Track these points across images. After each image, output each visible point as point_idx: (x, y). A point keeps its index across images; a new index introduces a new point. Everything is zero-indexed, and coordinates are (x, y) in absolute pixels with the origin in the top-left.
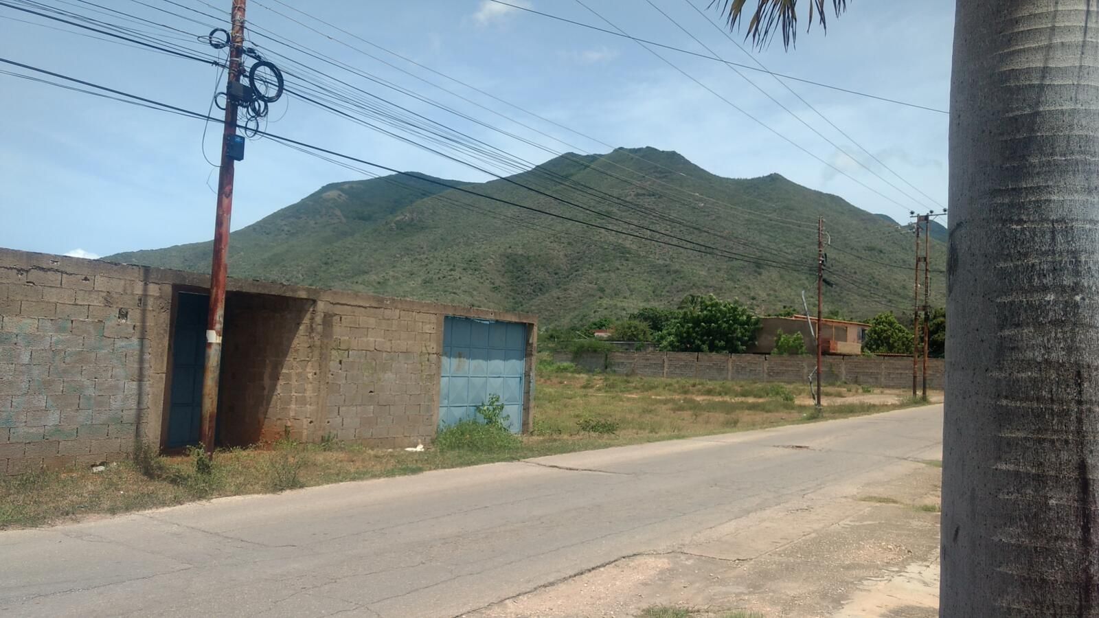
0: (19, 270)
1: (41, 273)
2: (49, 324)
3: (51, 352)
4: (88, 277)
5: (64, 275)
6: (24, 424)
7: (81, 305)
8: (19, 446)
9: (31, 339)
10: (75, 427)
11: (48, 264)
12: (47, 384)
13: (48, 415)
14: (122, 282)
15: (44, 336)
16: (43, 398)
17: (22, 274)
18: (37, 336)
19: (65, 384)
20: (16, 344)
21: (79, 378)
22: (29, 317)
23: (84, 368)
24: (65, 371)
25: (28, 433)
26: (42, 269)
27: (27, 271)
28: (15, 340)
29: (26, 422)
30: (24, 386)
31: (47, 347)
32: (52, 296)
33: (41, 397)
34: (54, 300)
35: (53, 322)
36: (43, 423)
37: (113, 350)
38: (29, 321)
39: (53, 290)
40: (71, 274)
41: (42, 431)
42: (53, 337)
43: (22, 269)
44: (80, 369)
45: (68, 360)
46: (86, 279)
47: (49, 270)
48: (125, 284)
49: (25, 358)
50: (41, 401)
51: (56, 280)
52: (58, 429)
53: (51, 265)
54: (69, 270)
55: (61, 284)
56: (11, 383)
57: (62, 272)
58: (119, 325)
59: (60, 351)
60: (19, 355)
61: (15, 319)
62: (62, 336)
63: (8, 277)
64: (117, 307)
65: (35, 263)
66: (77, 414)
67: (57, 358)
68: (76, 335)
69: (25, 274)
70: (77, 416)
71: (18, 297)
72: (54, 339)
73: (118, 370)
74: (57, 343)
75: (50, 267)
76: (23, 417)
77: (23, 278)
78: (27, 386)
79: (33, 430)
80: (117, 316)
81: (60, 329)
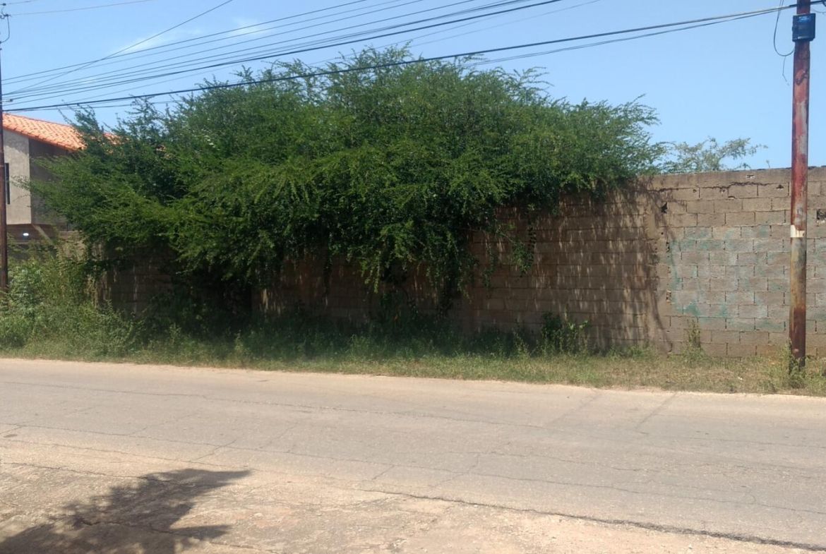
0: (721, 188)
1: (739, 188)
2: (750, 230)
3: (755, 256)
4: (782, 185)
5: (760, 187)
6: (737, 316)
7: (777, 211)
8: (734, 334)
9: (736, 245)
10: (783, 321)
11: (745, 179)
12: (753, 283)
13: (756, 309)
14: (818, 185)
15: (747, 241)
16: (751, 294)
17: (724, 191)
18: (741, 241)
19: (769, 283)
20: (724, 249)
21: (781, 277)
22: (732, 226)
23: (786, 268)
24: (769, 271)
25: (741, 323)
26: (740, 184)
27: (728, 188)
28: (723, 246)
29: (738, 314)
30: (734, 284)
31: (751, 250)
32: (750, 206)
33: (749, 293)
34: (753, 209)
35: (754, 229)
36: (753, 316)
37: (814, 250)
38: (733, 229)
39: (751, 200)
40: (766, 185)
41: (752, 322)
42: (753, 241)
43: (723, 187)
44: (782, 269)
45: (770, 261)
46: (780, 187)
47: (746, 184)
48: (821, 186)
49: (733, 261)
50: (750, 297)
51: (753, 191)
52: (766, 322)
53: (747, 179)
54: (762, 181)
55: (758, 195)
56: (723, 281)
57: (758, 184)
58: (818, 226)
59: (762, 253)
60: (728, 258)
61: (722, 229)
62: (764, 241)
63: (713, 195)
64: (814, 209)
65: (733, 180)
66: (784, 309)
67: (760, 260)
68: (775, 238)
69: (726, 190)
70: (783, 312)
71: (723, 210)
72: (756, 243)
73: (821, 269)
74: (759, 246)
75: (746, 181)
76: (736, 310)
77: (725, 194)
78: (737, 284)
79: (745, 321)
80: (815, 217)
81: (760, 235)
